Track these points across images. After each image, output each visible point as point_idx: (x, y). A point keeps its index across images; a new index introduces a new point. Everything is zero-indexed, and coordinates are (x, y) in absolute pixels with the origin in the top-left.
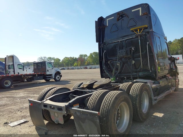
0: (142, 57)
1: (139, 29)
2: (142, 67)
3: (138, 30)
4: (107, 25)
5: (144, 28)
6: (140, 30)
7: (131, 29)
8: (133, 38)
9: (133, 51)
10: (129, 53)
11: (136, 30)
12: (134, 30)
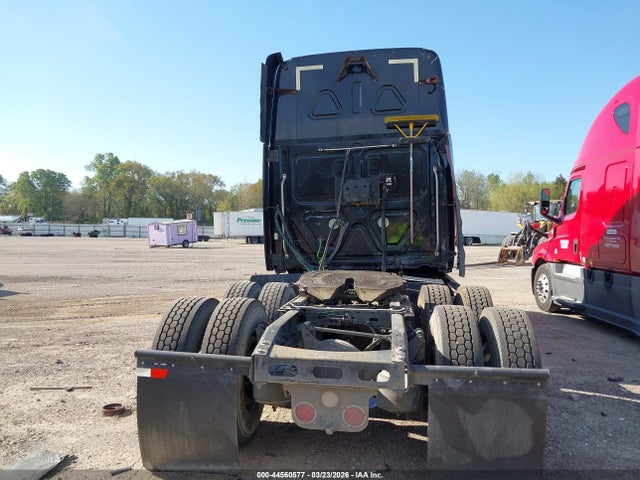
0: (414, 211)
1: (414, 122)
2: (412, 238)
3: (411, 126)
4: (298, 88)
5: (430, 121)
6: (418, 125)
7: (388, 120)
8: (391, 148)
9: (388, 187)
10: (377, 194)
11: (405, 126)
12: (397, 123)
